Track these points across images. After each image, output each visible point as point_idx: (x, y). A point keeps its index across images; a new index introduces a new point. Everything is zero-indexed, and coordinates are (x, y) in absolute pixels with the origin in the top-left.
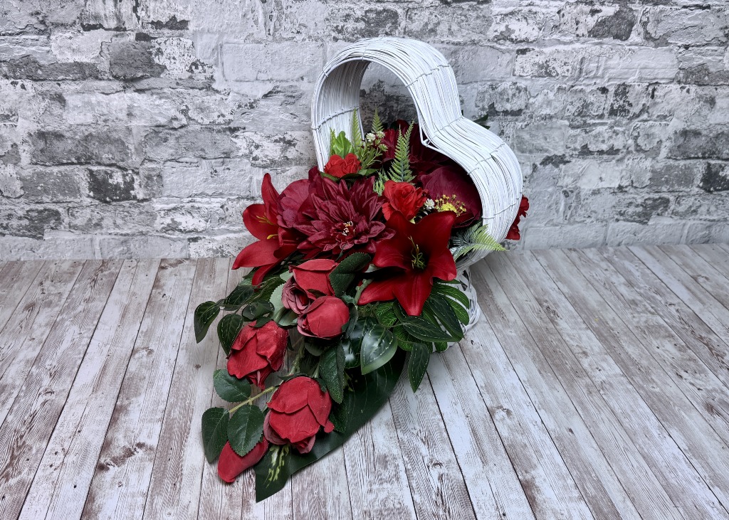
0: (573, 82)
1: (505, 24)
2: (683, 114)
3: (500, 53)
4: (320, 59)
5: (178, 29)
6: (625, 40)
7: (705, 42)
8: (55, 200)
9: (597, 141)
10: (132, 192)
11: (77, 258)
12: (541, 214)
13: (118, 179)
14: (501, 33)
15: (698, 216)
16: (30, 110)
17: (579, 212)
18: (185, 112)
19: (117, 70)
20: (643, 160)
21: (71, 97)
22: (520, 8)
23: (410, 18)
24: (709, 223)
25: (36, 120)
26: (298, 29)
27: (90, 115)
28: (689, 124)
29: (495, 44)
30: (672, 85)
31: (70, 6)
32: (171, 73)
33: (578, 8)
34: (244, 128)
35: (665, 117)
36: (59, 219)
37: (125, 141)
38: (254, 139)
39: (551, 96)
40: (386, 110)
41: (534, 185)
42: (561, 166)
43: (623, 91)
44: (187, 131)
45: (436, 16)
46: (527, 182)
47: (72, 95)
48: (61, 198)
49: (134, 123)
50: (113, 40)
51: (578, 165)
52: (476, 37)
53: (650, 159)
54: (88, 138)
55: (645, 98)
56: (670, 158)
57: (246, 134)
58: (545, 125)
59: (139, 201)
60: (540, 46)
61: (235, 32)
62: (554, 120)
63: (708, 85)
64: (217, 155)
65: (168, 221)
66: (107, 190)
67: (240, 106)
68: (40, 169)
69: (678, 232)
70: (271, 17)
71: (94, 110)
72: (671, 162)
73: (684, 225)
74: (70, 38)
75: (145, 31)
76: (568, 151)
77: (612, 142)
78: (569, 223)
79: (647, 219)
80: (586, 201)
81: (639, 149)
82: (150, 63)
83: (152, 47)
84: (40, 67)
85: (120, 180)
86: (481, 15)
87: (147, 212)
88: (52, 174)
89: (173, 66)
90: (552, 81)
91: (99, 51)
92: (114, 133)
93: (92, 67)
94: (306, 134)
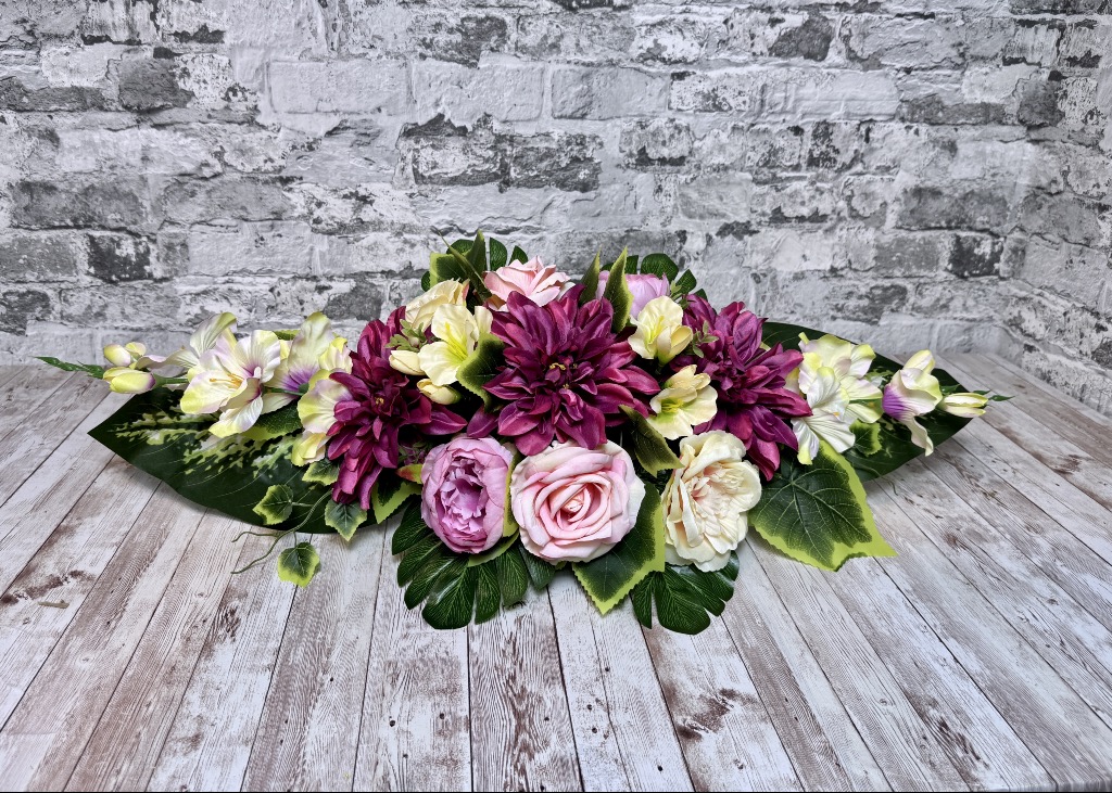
0: (753, 118)
1: (652, 38)
2: (913, 165)
3: (648, 78)
4: (403, 83)
5: (210, 42)
6: (820, 60)
7: (933, 65)
8: (42, 278)
9: (794, 202)
10: (146, 268)
13: (127, 249)
14: (649, 50)
15: (951, 312)
16: (11, 152)
17: (778, 305)
18: (219, 155)
19: (128, 97)
20: (863, 231)
21: (67, 135)
22: (672, 16)
23: (523, 29)
24: (967, 324)
25: (18, 166)
26: (371, 42)
27: (91, 159)
28: (923, 178)
29: (641, 65)
30: (892, 124)
31: (67, 11)
32: (200, 100)
33: (752, 17)
34: (301, 178)
35: (888, 169)
36: (47, 306)
37: (137, 195)
38: (315, 193)
39: (724, 137)
40: (496, 155)
41: (710, 265)
42: (746, 237)
43: (824, 131)
44: (222, 182)
45: (557, 26)
46: (700, 261)
47: (67, 131)
48: (50, 275)
49: (151, 171)
50: (124, 57)
51: (770, 236)
52: (614, 56)
53: (872, 230)
54: (88, 192)
55: (856, 142)
56: (901, 228)
57: (304, 186)
58: (719, 180)
59: (156, 281)
60: (703, 68)
61: (286, 46)
62: (731, 172)
63: (942, 124)
64: (263, 216)
65: (196, 309)
66: (113, 265)
67: (294, 147)
68: (23, 233)
69: (925, 337)
70: (334, 27)
71: (98, 152)
72: (903, 234)
73: (932, 326)
74: (67, 54)
75: (165, 45)
76: (754, 216)
77: (815, 204)
79: (876, 317)
80: (785, 289)
81: (855, 215)
82: (173, 89)
83: (175, 67)
84: (26, 93)
85: (131, 251)
86: (619, 25)
87: (168, 297)
88: (38, 241)
89: (203, 92)
90: (723, 117)
91: (104, 71)
92: (124, 185)
93: (96, 93)
94: (388, 186)
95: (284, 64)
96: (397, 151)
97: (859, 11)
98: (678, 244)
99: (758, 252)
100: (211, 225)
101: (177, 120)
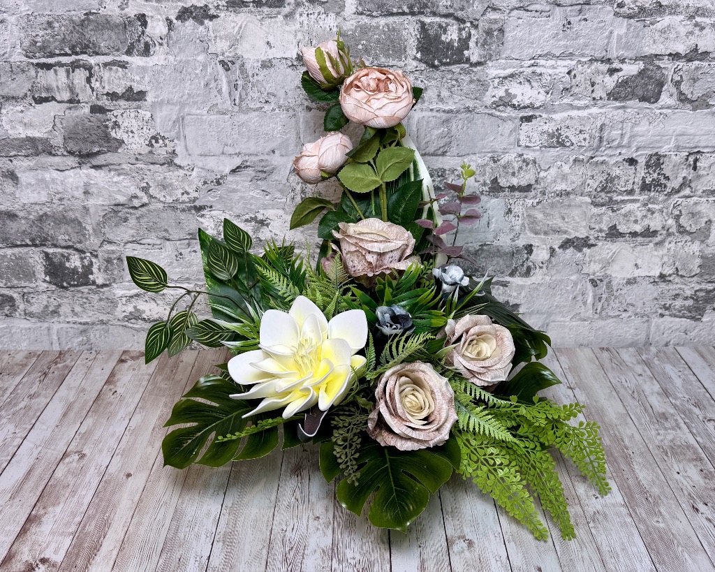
0: (592, 152)
1: (504, 88)
3: (500, 121)
4: (293, 130)
5: (135, 100)
6: (654, 103)
8: (9, 284)
9: (628, 221)
10: (90, 276)
11: (33, 348)
12: (565, 306)
13: (75, 262)
14: (501, 98)
17: (612, 304)
18: (145, 190)
19: (71, 145)
20: (689, 244)
21: (25, 175)
22: (522, 70)
26: (266, 98)
27: (44, 193)
29: (494, 111)
31: (21, 78)
32: (129, 147)
33: (593, 67)
34: (211, 207)
35: (712, 193)
36: (14, 305)
37: (82, 221)
38: (222, 218)
39: (566, 168)
41: (553, 272)
42: (585, 250)
43: (656, 162)
44: (149, 211)
45: (422, 81)
46: (545, 269)
47: (24, 172)
48: (15, 282)
49: (91, 202)
50: (66, 113)
51: (606, 249)
52: (470, 104)
53: (697, 243)
54: (41, 218)
55: (685, 170)
57: (214, 213)
58: (562, 203)
59: (98, 286)
60: (548, 112)
61: (197, 102)
62: (572, 196)
64: (181, 236)
65: (130, 308)
66: (64, 275)
67: (205, 183)
70: (236, 86)
71: (48, 188)
74: (22, 111)
75: (100, 103)
76: (592, 232)
77: (646, 222)
78: (601, 318)
79: (700, 314)
80: (619, 291)
81: (682, 231)
82: (107, 138)
83: (108, 120)
85: (78, 263)
86: (475, 78)
87: (108, 299)
89: (131, 140)
90: (566, 152)
91: (52, 125)
92: (70, 213)
93: (45, 142)
94: (281, 212)
95: (196, 117)
96: (288, 184)
97: (690, 60)
98: (526, 256)
99: (595, 262)
100: (141, 245)
101: (111, 162)
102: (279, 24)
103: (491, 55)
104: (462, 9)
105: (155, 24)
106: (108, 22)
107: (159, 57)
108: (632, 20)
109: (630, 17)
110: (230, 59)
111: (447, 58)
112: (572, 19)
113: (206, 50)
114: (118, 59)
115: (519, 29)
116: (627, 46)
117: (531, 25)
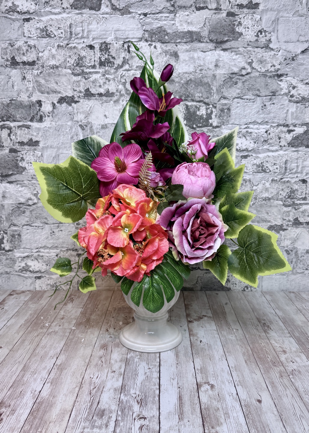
95: (65, 154)
99: (287, 239)
100: (31, 226)
101: (18, 180)
102: (111, 106)
103: (224, 122)
104: (208, 98)
105: (46, 105)
106: (21, 104)
107: (47, 123)
108: (298, 104)
109: (297, 102)
110: (85, 124)
111: (200, 123)
112: (266, 104)
113: (72, 119)
114: (26, 124)
115: (238, 108)
116: (297, 118)
117: (244, 106)
